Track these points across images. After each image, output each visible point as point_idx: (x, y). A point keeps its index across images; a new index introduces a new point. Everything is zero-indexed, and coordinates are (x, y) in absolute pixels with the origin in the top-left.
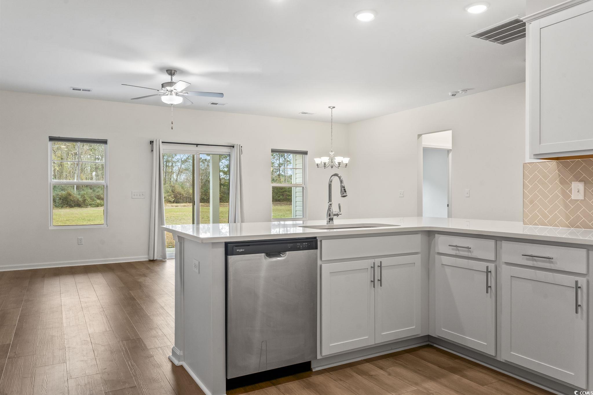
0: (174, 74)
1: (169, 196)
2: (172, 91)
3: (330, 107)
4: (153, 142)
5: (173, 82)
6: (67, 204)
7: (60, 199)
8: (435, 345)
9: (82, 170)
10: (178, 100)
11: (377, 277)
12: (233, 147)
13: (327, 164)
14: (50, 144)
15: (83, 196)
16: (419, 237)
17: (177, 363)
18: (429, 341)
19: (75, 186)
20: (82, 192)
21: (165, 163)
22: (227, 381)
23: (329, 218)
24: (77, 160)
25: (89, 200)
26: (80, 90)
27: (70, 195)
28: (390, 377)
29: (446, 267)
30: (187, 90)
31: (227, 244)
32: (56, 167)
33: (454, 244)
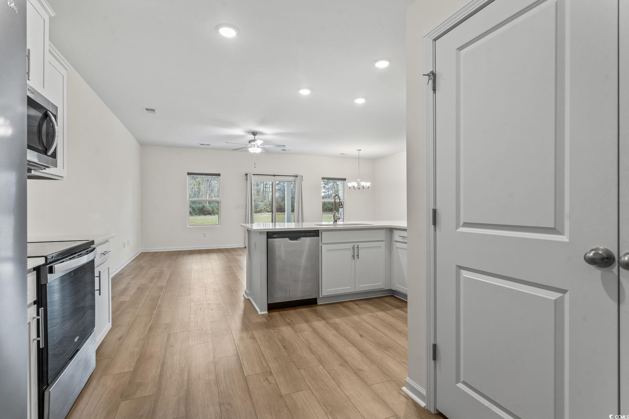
0: (256, 135)
1: (267, 207)
2: (255, 145)
3: (357, 150)
4: (247, 174)
5: (256, 140)
6: (203, 213)
7: (198, 210)
8: (395, 296)
9: (212, 191)
10: (258, 150)
11: (356, 254)
12: (297, 176)
13: (355, 187)
14: (188, 176)
15: (212, 208)
16: (384, 231)
17: (246, 297)
18: (392, 293)
19: (208, 202)
20: (212, 205)
21: (265, 185)
22: (268, 305)
23: (334, 220)
24: (208, 184)
25: (216, 210)
26: (204, 145)
27: (204, 207)
28: (360, 309)
29: (398, 249)
30: (263, 144)
31: (268, 233)
32: (196, 189)
33: (402, 236)
